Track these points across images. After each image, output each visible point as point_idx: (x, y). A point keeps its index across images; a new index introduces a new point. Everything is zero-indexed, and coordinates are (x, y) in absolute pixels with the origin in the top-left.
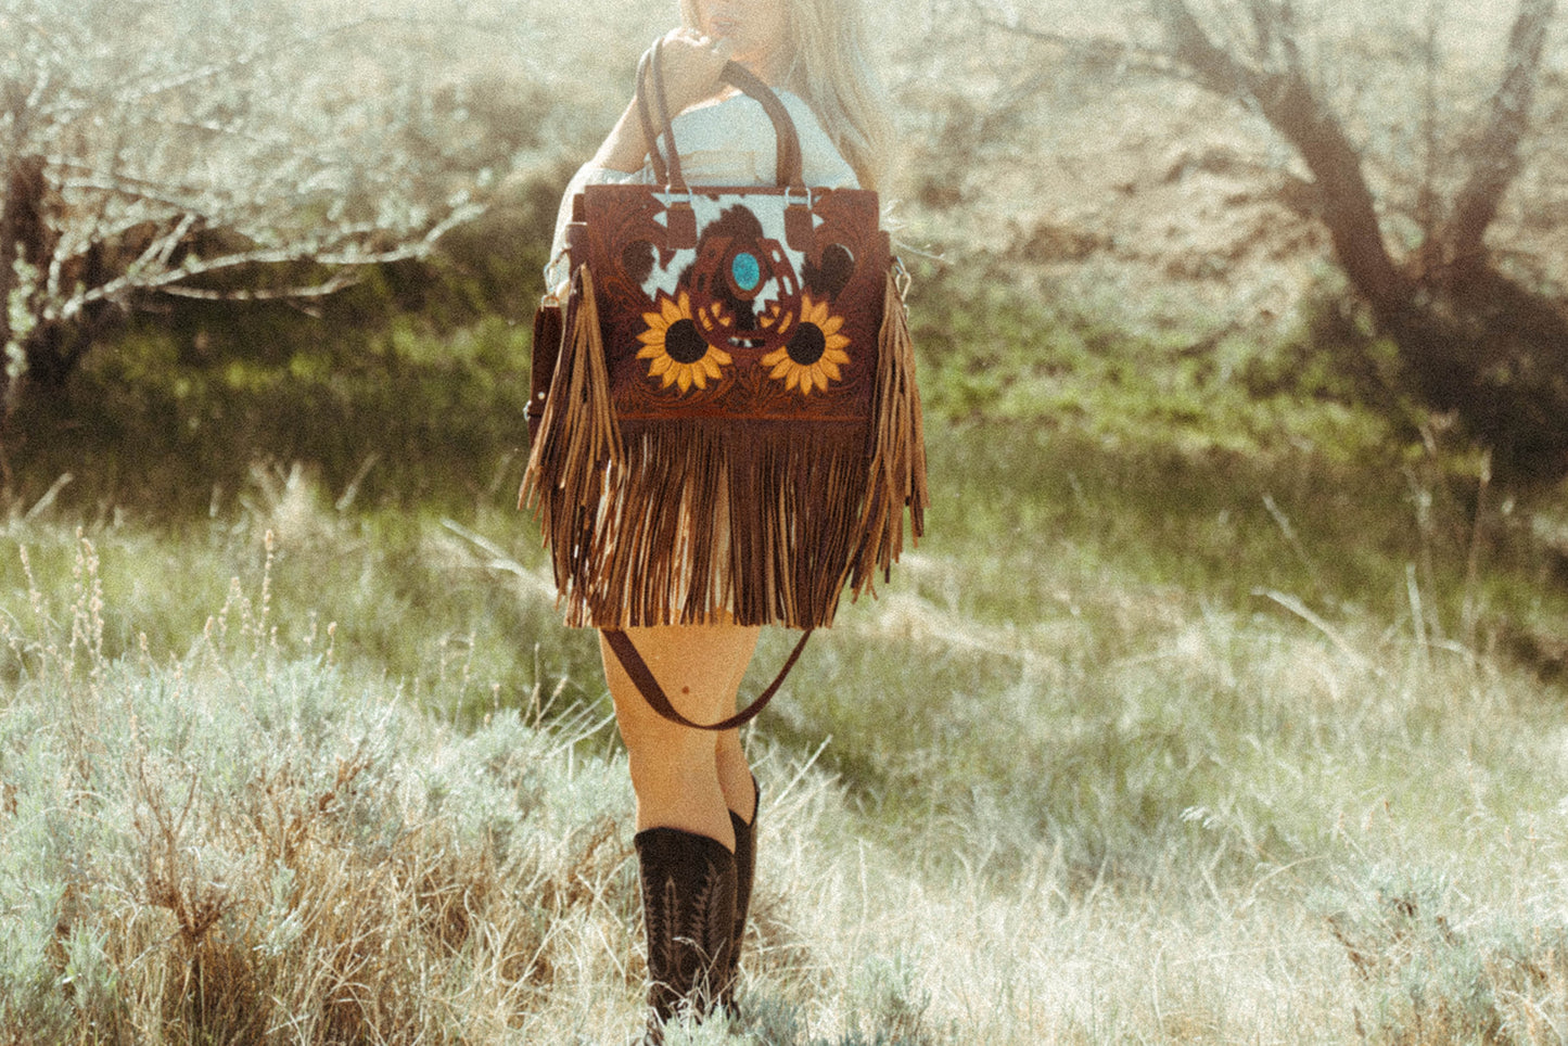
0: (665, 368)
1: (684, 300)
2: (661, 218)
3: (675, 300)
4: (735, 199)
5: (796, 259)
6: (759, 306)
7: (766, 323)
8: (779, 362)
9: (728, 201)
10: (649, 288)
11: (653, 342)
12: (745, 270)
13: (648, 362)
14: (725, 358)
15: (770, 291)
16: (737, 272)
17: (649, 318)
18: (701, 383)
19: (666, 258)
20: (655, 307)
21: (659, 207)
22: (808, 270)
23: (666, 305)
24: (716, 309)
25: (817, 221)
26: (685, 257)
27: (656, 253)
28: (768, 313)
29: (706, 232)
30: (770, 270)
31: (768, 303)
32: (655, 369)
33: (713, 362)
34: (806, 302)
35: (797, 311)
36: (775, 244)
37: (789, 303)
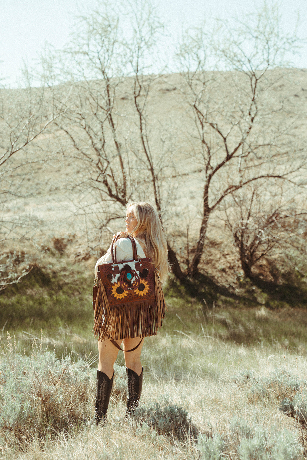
0: (117, 295)
1: (119, 283)
2: (113, 269)
3: (117, 283)
4: (126, 263)
5: (138, 272)
6: (132, 282)
7: (134, 285)
8: (137, 291)
9: (124, 264)
10: (112, 282)
11: (114, 291)
12: (129, 276)
13: (114, 295)
14: (127, 292)
15: (134, 279)
16: (128, 277)
17: (113, 287)
18: (123, 297)
19: (115, 276)
20: (114, 285)
21: (112, 267)
22: (140, 274)
23: (116, 284)
24: (124, 284)
25: (141, 265)
26: (118, 275)
27: (113, 276)
28: (134, 283)
29: (121, 270)
30: (133, 275)
31: (134, 281)
32: (115, 296)
33: (125, 293)
34: (140, 280)
35: (139, 282)
36: (134, 270)
37: (137, 281)
